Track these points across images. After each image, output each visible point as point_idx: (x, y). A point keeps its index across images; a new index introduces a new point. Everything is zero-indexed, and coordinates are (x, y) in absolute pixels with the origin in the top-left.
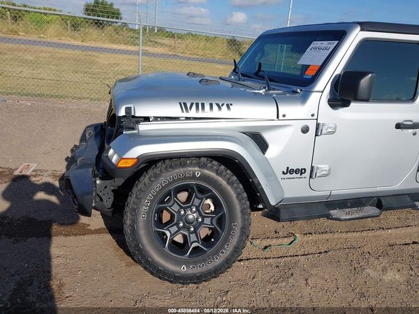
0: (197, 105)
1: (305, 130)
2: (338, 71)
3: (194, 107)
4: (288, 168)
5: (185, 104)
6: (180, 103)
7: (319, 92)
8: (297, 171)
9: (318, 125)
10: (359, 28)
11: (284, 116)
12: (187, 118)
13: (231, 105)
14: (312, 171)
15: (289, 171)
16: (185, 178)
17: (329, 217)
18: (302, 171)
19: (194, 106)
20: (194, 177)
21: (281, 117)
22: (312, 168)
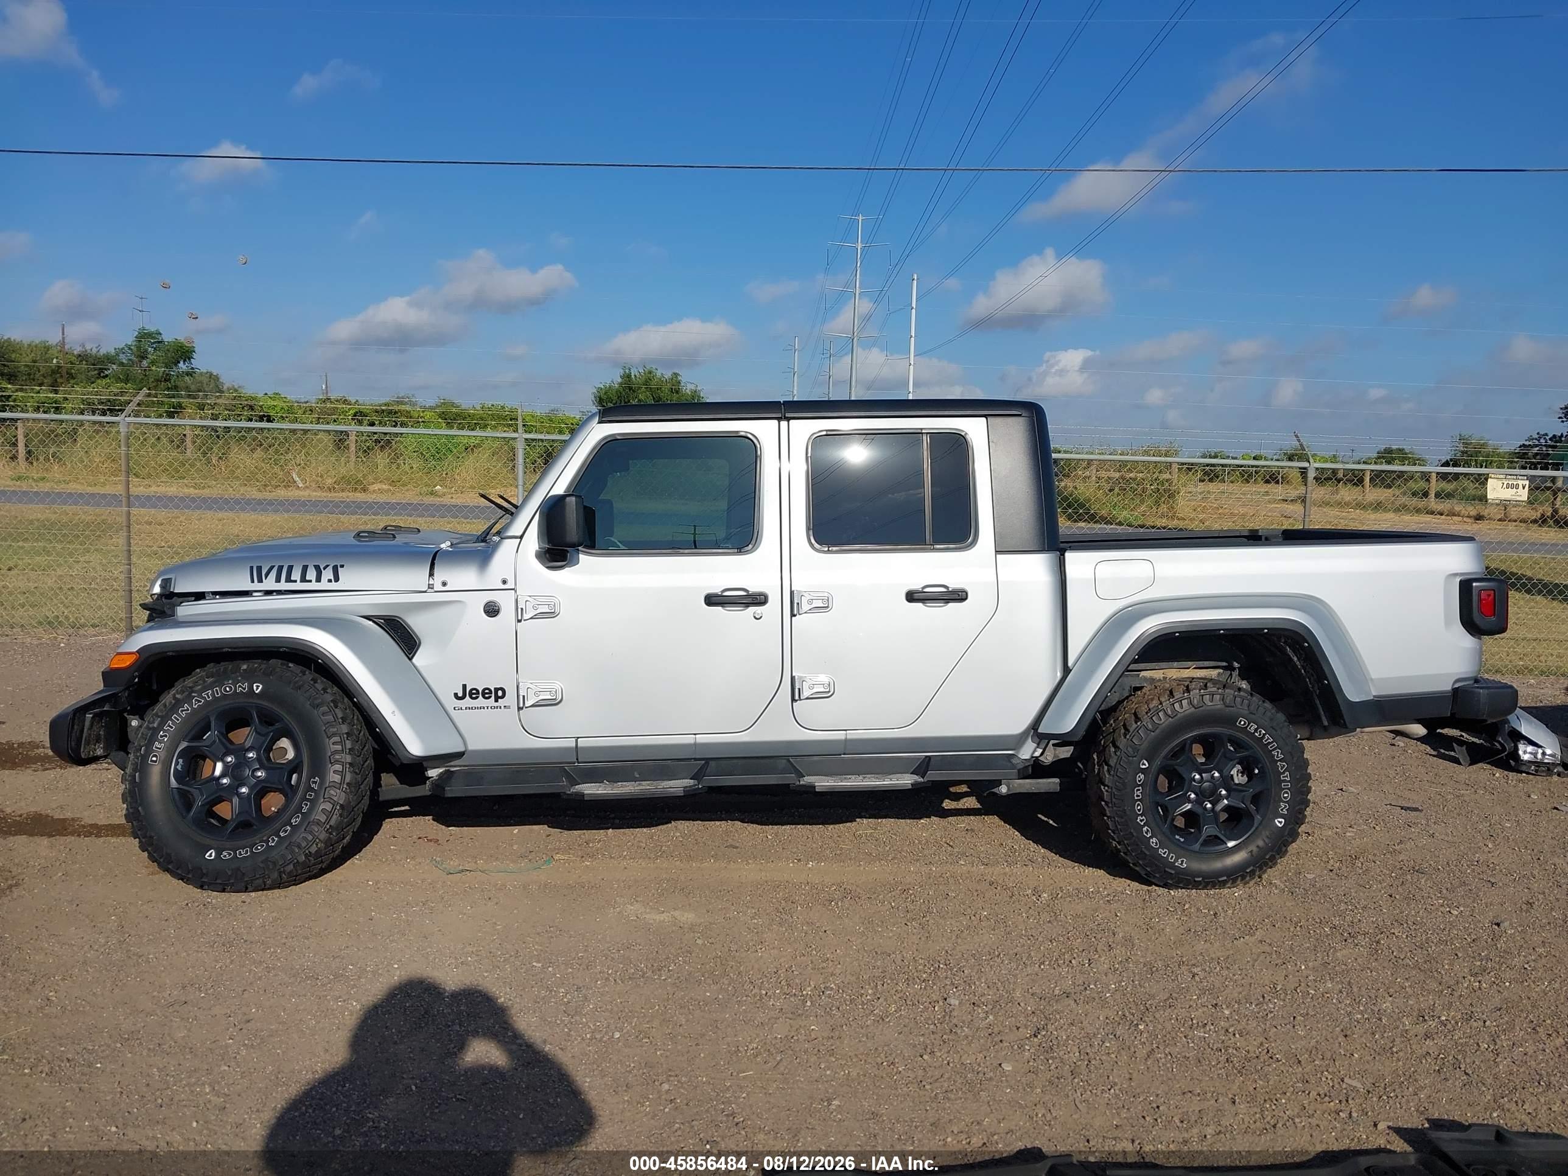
0: (280, 568)
3: (273, 575)
4: (464, 686)
5: (259, 569)
6: (252, 568)
7: (515, 537)
8: (486, 693)
9: (516, 599)
11: (444, 584)
13: (342, 566)
14: (519, 693)
15: (468, 693)
18: (499, 694)
19: (274, 571)
21: (440, 588)
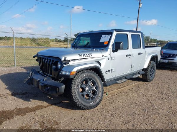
1: (109, 59)
2: (113, 42)
7: (110, 48)
9: (111, 57)
10: (115, 31)
12: (81, 59)
14: (111, 70)
15: (107, 71)
16: (86, 76)
17: (116, 83)
18: (109, 71)
19: (83, 55)
20: (88, 76)
21: (103, 56)
22: (111, 69)
